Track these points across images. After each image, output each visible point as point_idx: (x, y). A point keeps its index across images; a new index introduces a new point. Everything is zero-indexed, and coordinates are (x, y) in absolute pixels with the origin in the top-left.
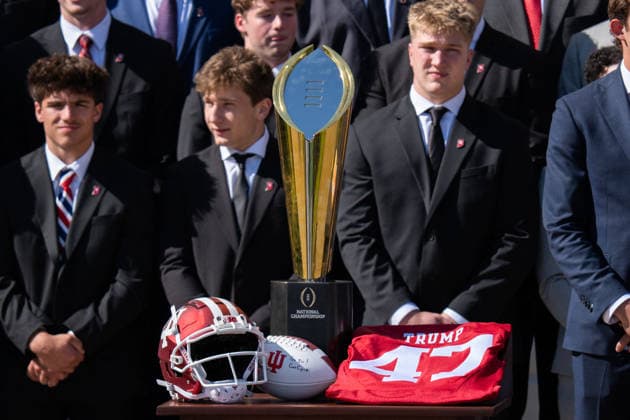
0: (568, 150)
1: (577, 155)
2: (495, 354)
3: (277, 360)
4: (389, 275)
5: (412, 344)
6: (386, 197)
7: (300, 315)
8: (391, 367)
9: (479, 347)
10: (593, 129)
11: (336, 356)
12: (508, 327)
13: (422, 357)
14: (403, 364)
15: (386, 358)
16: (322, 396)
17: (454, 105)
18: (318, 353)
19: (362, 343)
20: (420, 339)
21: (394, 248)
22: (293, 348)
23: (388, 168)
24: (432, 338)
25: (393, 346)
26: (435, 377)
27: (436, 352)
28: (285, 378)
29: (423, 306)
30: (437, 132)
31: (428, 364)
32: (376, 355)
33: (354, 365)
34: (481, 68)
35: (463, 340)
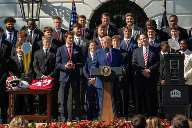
0: (59, 55)
1: (60, 55)
2: (51, 82)
3: (22, 84)
4: (41, 72)
5: (41, 81)
6: (40, 61)
7: (25, 78)
8: (38, 84)
9: (50, 81)
10: (62, 52)
11: (30, 83)
12: (53, 79)
13: (42, 83)
14: (39, 84)
15: (37, 83)
16: (28, 89)
17: (49, 49)
18: (28, 83)
19: (34, 81)
20: (42, 80)
21: (41, 68)
22: (24, 82)
23: (40, 57)
24: (43, 80)
25: (38, 82)
26: (43, 86)
27: (44, 82)
28: (23, 86)
29: (46, 75)
30: (47, 53)
31: (43, 84)
32: (36, 83)
33: (33, 84)
34: (53, 45)
35: (47, 80)
